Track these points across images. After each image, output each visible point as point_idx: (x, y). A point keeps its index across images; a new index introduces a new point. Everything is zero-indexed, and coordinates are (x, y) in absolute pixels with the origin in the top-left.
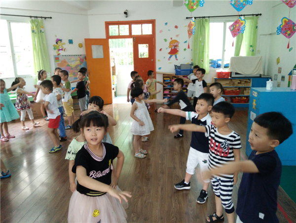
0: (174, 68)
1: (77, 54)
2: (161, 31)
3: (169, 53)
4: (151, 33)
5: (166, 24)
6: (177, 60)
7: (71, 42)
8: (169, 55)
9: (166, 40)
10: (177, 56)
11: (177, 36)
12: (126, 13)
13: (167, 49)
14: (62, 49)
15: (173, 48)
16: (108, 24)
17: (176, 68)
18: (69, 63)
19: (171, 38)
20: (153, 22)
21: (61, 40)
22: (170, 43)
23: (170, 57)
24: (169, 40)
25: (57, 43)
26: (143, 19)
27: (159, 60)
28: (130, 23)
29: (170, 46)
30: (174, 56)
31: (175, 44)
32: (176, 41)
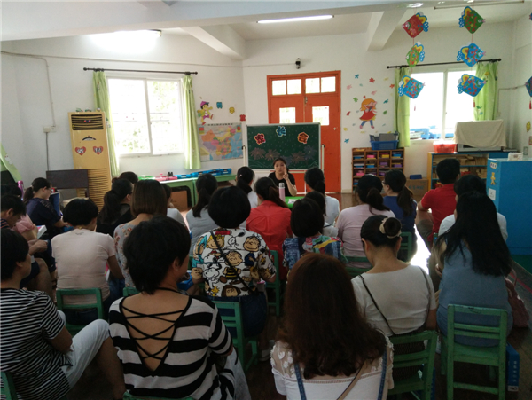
0: (369, 139)
1: (227, 122)
2: (349, 87)
3: (361, 118)
4: (334, 90)
5: (357, 76)
6: (373, 127)
7: (219, 105)
8: (361, 121)
9: (356, 100)
10: (374, 122)
11: (373, 93)
12: (298, 63)
13: (357, 112)
14: (208, 116)
15: (367, 111)
16: (271, 79)
17: (372, 140)
18: (217, 136)
19: (364, 97)
20: (337, 74)
21: (207, 104)
22: (363, 104)
23: (362, 124)
24: (361, 100)
25: (202, 107)
26: (322, 71)
27: (345, 129)
28: (303, 77)
29: (362, 108)
30: (368, 123)
31: (370, 105)
32: (371, 101)
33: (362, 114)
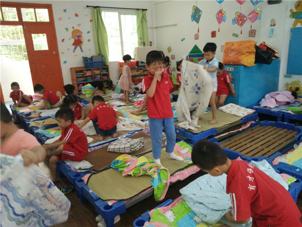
4: (48, 20)
5: (65, 11)
6: (83, 52)
8: (74, 47)
9: (67, 29)
10: (82, 47)
11: (79, 25)
13: (70, 39)
15: (76, 38)
17: (84, 61)
19: (73, 28)
20: (48, 7)
22: (73, 33)
23: (75, 49)
24: (71, 30)
27: (63, 53)
28: (18, 6)
29: (73, 36)
30: (78, 48)
31: (78, 34)
32: (78, 31)
33: (73, 41)
